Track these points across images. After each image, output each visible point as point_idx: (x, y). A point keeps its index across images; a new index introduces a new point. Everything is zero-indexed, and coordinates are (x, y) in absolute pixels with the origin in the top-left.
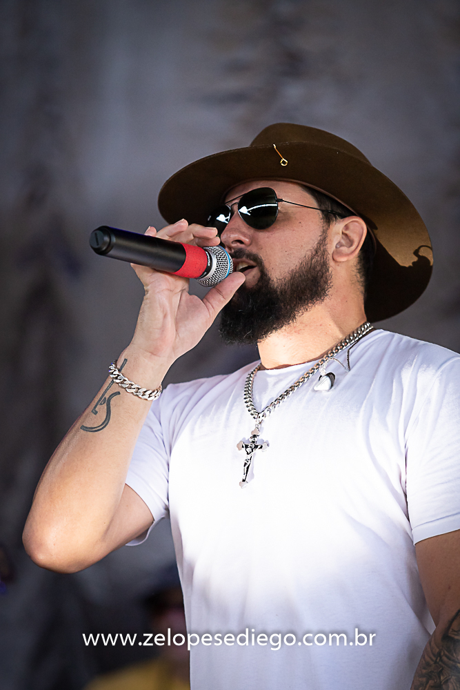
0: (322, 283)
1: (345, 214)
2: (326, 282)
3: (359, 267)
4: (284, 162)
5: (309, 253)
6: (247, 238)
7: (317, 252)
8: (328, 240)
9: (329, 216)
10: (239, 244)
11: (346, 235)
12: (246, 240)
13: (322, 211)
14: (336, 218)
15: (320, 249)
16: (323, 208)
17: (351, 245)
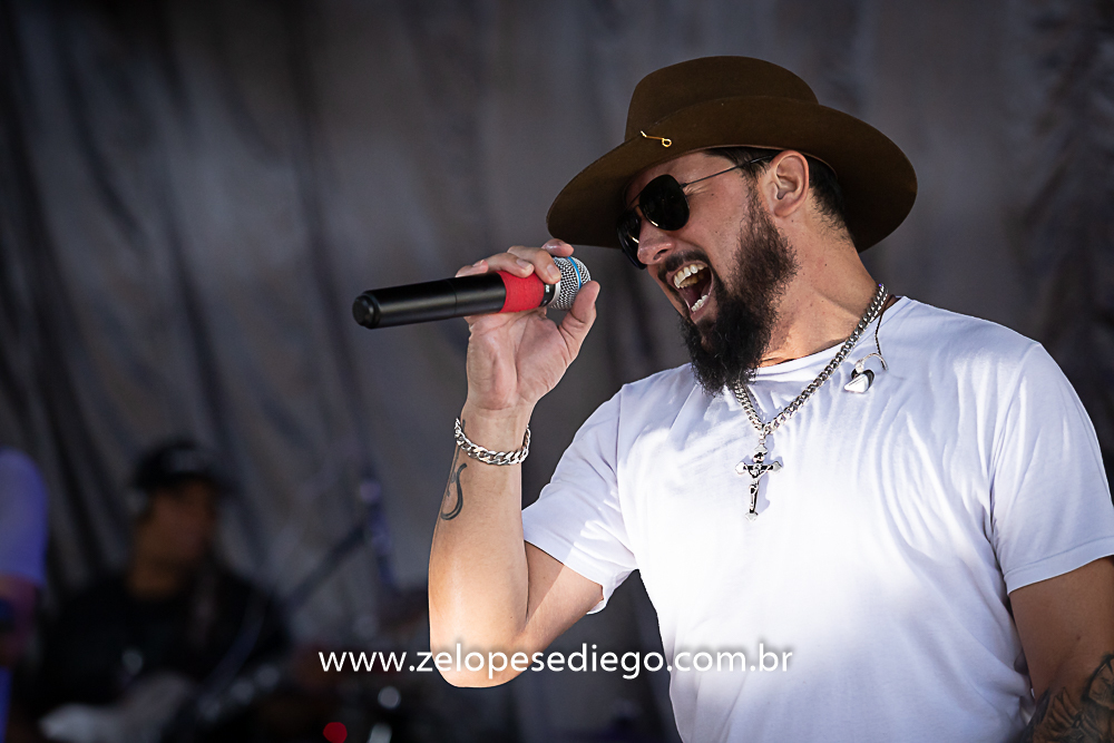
0: (780, 254)
1: (771, 156)
2: (784, 251)
3: (820, 207)
4: (666, 143)
5: (744, 223)
6: (667, 242)
7: (752, 218)
8: (760, 196)
9: (751, 170)
10: (663, 255)
11: (785, 177)
12: (668, 245)
13: (742, 167)
14: (762, 165)
15: (756, 212)
16: (741, 163)
17: (796, 188)
